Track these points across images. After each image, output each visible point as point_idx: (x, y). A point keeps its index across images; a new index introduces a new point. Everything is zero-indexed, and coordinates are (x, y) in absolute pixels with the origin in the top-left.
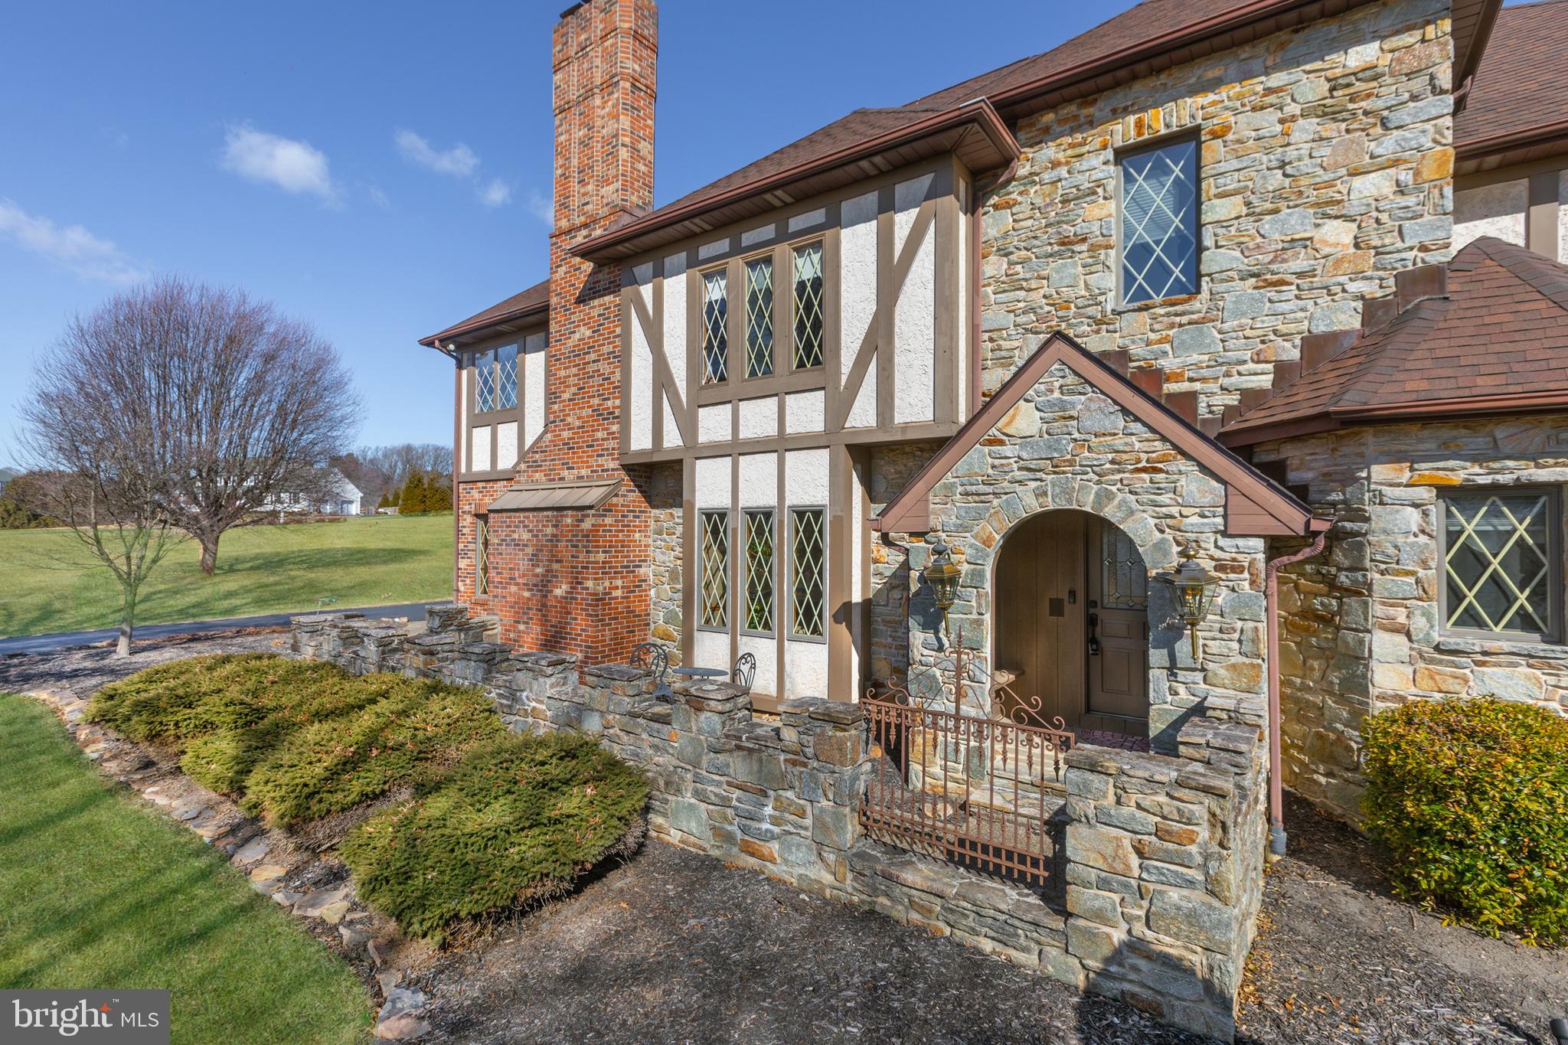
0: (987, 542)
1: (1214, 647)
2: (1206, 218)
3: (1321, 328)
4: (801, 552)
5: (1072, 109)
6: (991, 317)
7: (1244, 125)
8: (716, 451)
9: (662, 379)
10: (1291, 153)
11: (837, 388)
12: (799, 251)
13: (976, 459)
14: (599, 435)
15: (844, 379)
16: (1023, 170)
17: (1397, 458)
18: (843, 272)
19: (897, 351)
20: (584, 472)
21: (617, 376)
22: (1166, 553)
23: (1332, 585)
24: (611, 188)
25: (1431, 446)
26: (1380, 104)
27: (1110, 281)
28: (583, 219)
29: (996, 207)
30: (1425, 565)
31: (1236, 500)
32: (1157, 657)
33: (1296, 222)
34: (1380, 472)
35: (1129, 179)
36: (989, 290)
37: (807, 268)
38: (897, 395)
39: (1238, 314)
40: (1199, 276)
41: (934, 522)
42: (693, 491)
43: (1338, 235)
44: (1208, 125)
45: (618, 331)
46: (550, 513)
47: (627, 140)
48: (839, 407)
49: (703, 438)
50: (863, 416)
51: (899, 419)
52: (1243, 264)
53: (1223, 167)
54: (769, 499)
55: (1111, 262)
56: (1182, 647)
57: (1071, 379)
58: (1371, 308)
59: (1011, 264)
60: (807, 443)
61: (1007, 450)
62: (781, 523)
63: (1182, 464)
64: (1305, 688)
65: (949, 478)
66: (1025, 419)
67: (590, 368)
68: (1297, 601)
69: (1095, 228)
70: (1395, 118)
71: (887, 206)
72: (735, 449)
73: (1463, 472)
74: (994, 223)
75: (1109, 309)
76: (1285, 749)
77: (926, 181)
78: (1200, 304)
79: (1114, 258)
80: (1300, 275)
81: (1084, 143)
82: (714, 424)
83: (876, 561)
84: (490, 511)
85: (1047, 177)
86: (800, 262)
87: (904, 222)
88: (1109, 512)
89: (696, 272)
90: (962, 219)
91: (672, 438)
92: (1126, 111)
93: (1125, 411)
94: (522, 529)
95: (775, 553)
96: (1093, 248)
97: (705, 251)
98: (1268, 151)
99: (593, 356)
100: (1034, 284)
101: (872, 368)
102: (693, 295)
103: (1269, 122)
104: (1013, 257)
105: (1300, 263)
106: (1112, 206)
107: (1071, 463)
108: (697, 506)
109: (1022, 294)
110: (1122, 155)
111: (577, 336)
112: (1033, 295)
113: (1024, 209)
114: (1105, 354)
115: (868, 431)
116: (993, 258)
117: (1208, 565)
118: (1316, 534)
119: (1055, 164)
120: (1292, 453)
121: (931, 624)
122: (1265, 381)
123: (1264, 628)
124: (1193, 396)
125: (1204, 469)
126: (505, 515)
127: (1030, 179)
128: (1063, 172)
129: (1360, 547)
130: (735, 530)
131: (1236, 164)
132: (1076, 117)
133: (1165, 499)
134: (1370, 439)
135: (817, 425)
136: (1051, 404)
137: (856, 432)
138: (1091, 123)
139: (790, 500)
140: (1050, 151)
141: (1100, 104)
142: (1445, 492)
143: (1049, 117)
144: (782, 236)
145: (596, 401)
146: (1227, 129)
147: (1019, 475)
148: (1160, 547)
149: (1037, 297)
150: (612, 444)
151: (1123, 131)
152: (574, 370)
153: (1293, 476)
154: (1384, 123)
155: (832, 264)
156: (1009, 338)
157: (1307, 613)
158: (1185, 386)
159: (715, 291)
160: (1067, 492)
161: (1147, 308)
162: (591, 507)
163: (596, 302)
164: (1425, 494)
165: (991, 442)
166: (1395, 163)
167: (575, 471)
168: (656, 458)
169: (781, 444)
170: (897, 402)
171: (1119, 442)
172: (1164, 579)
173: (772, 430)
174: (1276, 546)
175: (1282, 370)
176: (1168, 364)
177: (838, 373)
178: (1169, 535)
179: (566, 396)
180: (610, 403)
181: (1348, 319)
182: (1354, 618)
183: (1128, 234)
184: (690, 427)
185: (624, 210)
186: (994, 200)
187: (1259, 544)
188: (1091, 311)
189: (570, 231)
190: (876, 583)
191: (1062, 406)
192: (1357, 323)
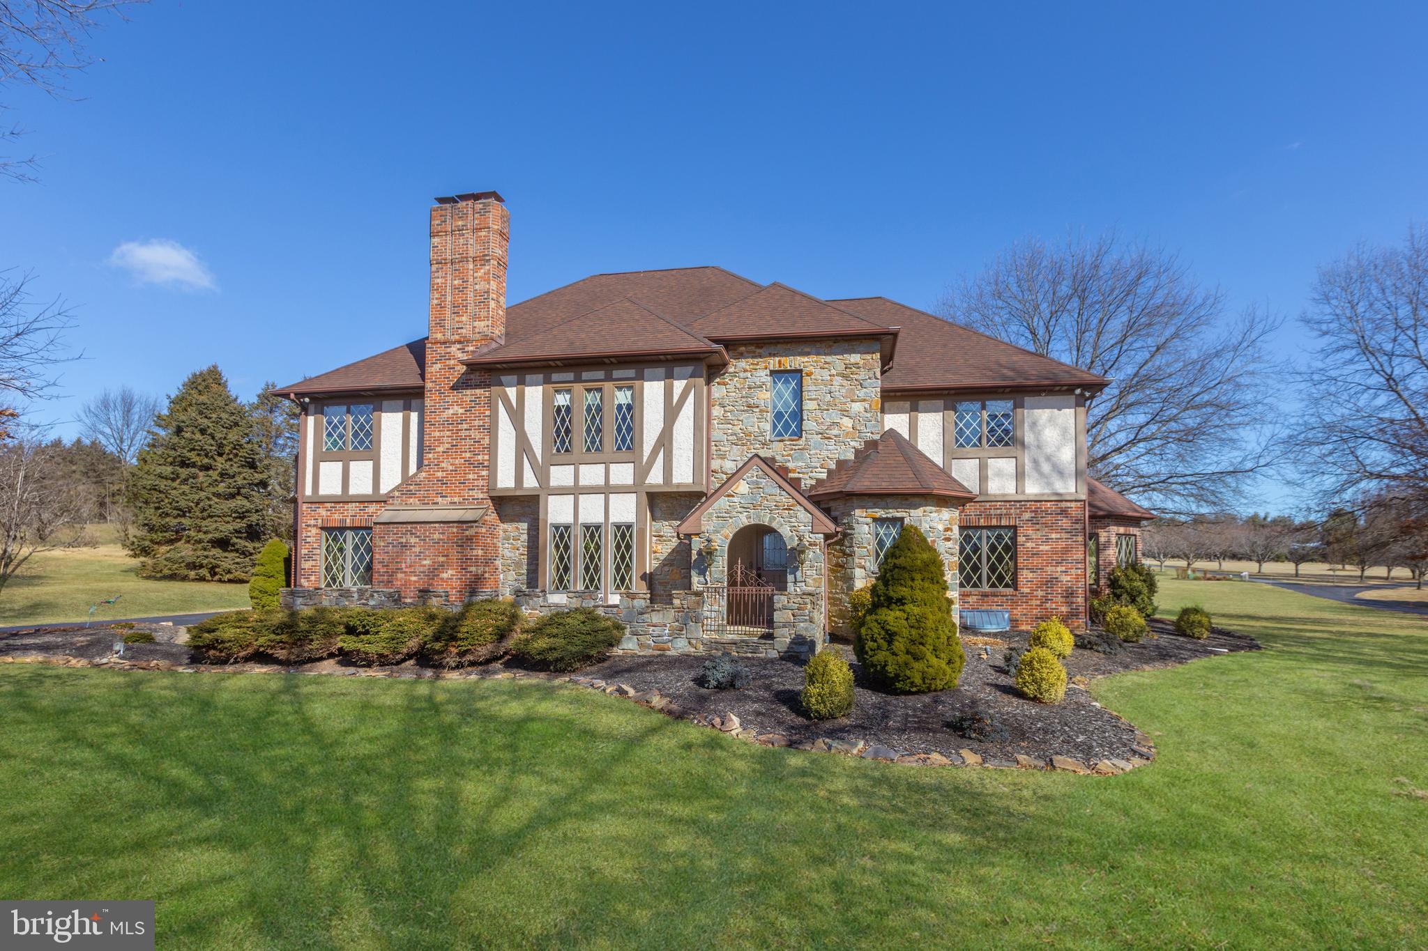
0: (726, 538)
1: (809, 573)
2: (804, 408)
3: (842, 458)
4: (618, 547)
5: (753, 348)
6: (716, 435)
7: (818, 374)
8: (562, 491)
9: (523, 445)
10: (833, 390)
11: (642, 462)
12: (620, 388)
13: (722, 503)
14: (471, 476)
15: (645, 459)
16: (731, 370)
17: (862, 507)
18: (645, 405)
19: (674, 448)
20: (456, 500)
21: (487, 441)
22: (793, 540)
23: (844, 553)
24: (482, 324)
25: (870, 504)
26: (860, 378)
27: (767, 427)
28: (457, 337)
29: (718, 383)
30: (869, 544)
31: (815, 520)
32: (790, 578)
33: (834, 416)
34: (858, 512)
35: (775, 382)
36: (715, 422)
37: (623, 397)
38: (674, 469)
39: (816, 448)
40: (802, 431)
41: (703, 529)
42: (547, 513)
43: (847, 423)
44: (805, 370)
45: (488, 413)
46: (437, 525)
47: (495, 296)
48: (642, 472)
49: (553, 483)
50: (655, 478)
51: (675, 481)
52: (817, 429)
53: (810, 388)
54: (599, 519)
55: (768, 419)
56: (799, 574)
57: (760, 473)
58: (857, 452)
59: (725, 411)
60: (622, 490)
61: (735, 499)
62: (607, 532)
63: (799, 507)
64: (837, 593)
65: (710, 510)
66: (742, 487)
67: (463, 434)
68: (834, 560)
69: (762, 403)
70: (865, 384)
71: (670, 376)
72: (576, 491)
73: (881, 513)
74: (718, 391)
75: (768, 438)
76: (829, 618)
77: (690, 369)
78: (802, 442)
79: (770, 416)
80: (836, 436)
81: (757, 364)
82: (561, 475)
83: (655, 552)
84: (375, 523)
85: (742, 375)
86: (618, 393)
87: (679, 386)
88: (774, 525)
89: (550, 387)
90: (705, 388)
91: (530, 481)
92: (774, 355)
93: (780, 487)
94: (409, 536)
95: (603, 547)
96: (761, 411)
97: (555, 377)
98: (826, 385)
99: (465, 426)
100: (736, 423)
101: (661, 454)
102: (547, 401)
103: (826, 374)
104: (727, 409)
105: (835, 432)
106: (769, 393)
107: (760, 506)
108: (549, 522)
109: (730, 426)
110: (773, 373)
111: (451, 411)
112: (735, 428)
113: (731, 387)
114: (766, 458)
115: (659, 486)
116: (717, 407)
117: (807, 544)
118: (838, 532)
119: (745, 371)
120: (832, 504)
121: (702, 573)
122: (824, 476)
123: (823, 565)
124: (799, 479)
125: (805, 509)
126: (391, 526)
127: (734, 375)
128: (749, 374)
129: (852, 539)
130: (576, 536)
131: (814, 388)
132: (754, 352)
133: (793, 520)
134: (855, 501)
135: (629, 481)
136: (753, 482)
137: (652, 486)
138: (761, 357)
139: (612, 519)
140: (743, 364)
141: (764, 349)
142: (875, 520)
143: (743, 349)
144: (609, 378)
145: (468, 455)
146: (812, 373)
147: (740, 510)
148: (791, 538)
149: (737, 429)
150: (481, 483)
151: (773, 363)
152: (448, 433)
153: (834, 514)
154: (861, 385)
155: (638, 398)
156: (724, 446)
157: (838, 565)
158: (796, 475)
159: (562, 400)
160: (759, 517)
161: (782, 441)
162: (475, 522)
163: (468, 392)
164: (869, 520)
165: (728, 496)
166: (864, 400)
167: (449, 499)
168: (518, 493)
169: (607, 490)
170: (674, 473)
171: (778, 498)
172: (793, 549)
173: (601, 482)
174: (827, 537)
175: (830, 472)
176: (790, 465)
177: (642, 455)
178: (794, 533)
179: (440, 449)
180: (480, 457)
181: (851, 456)
182: (849, 565)
183: (775, 407)
184: (543, 476)
185: (492, 339)
186: (718, 380)
187: (822, 536)
188: (760, 439)
189: (445, 343)
190: (655, 564)
191: (757, 483)
192: (852, 457)
